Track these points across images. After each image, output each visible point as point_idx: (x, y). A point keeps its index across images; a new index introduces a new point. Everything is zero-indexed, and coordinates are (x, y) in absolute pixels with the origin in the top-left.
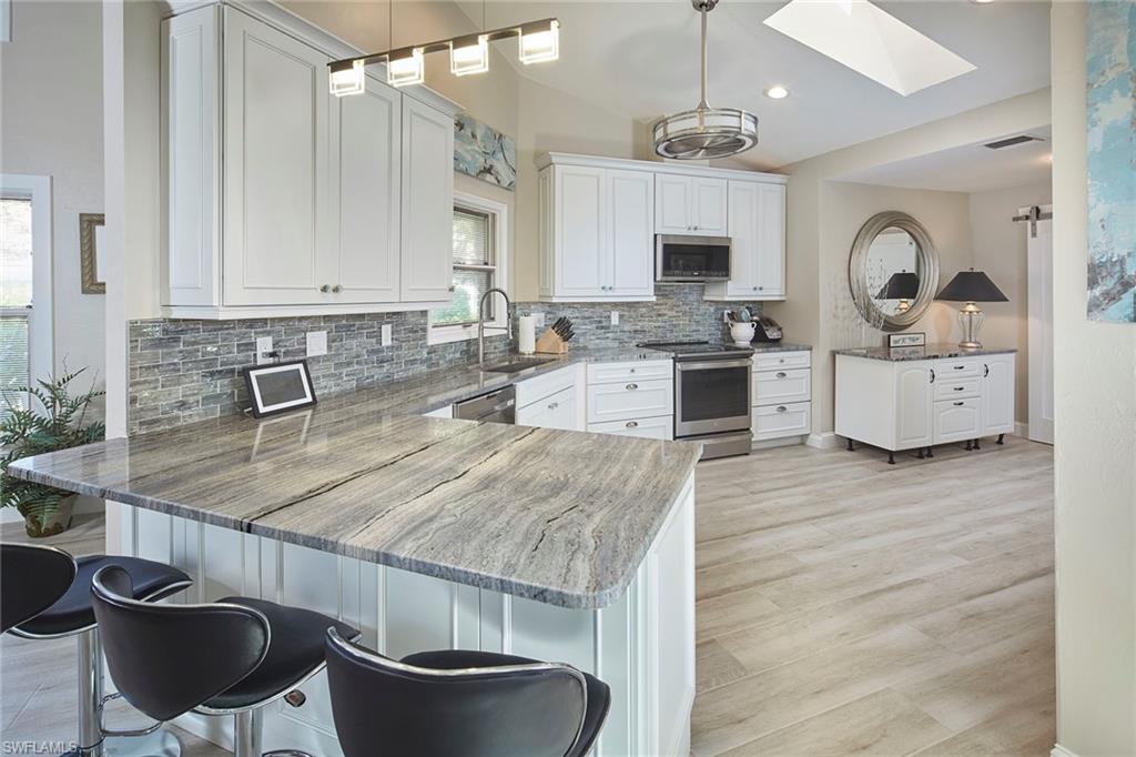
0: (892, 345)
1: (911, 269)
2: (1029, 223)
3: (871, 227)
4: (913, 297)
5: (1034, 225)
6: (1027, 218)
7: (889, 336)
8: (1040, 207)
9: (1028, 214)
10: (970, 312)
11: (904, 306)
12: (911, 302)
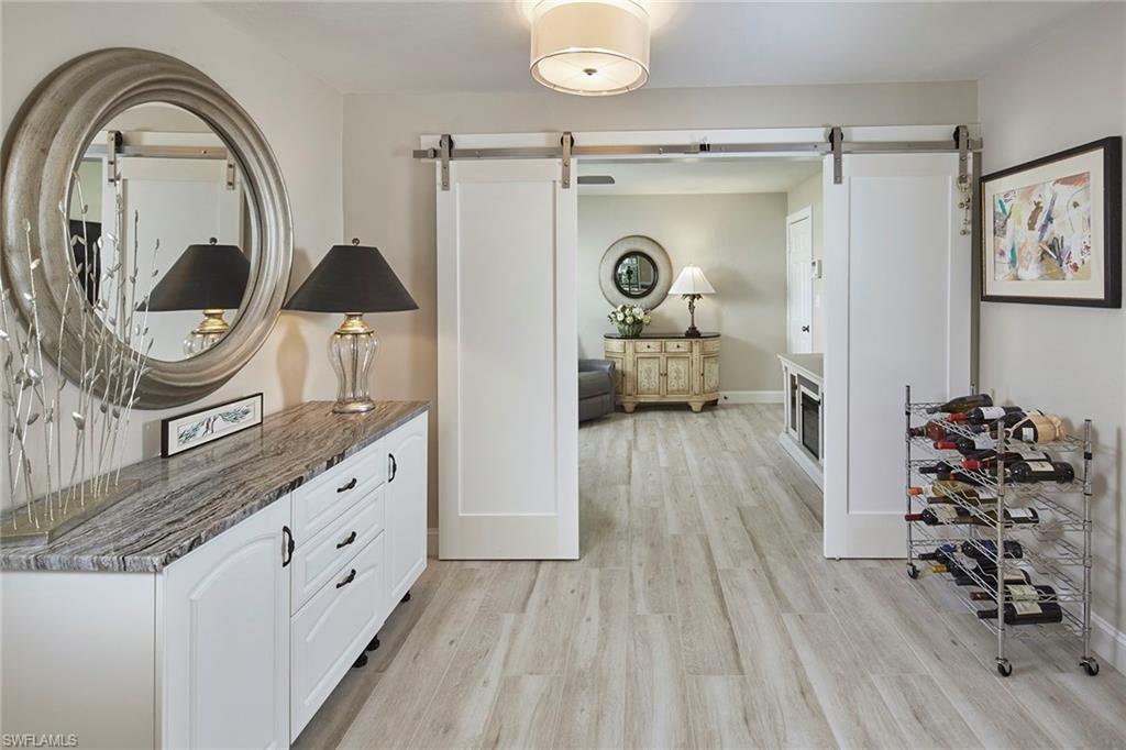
0: (173, 448)
1: (230, 237)
2: (439, 163)
3: (66, 104)
4: (237, 306)
5: (445, 167)
6: (436, 154)
7: (165, 424)
8: (454, 138)
9: (437, 147)
10: (356, 335)
11: (214, 324)
12: (230, 315)
